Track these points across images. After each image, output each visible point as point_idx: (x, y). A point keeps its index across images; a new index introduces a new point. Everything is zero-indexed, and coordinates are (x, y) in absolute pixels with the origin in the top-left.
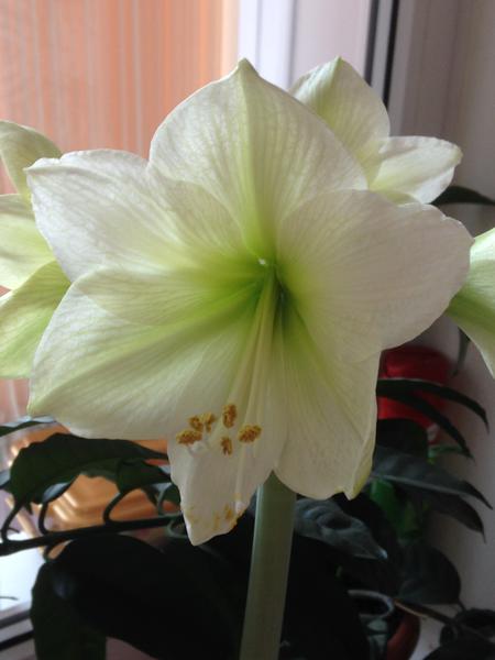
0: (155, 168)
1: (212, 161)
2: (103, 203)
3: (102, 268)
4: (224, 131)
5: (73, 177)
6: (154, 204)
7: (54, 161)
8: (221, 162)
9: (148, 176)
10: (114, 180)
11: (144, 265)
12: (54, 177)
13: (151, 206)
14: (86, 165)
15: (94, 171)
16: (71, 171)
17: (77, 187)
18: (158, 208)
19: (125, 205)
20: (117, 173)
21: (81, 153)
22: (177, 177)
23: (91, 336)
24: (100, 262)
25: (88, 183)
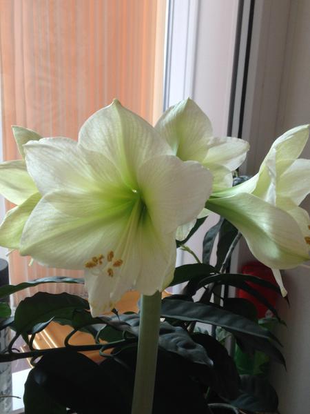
0: (80, 145)
1: (106, 142)
2: (58, 160)
3: (57, 190)
4: (111, 129)
5: (44, 149)
6: (81, 162)
7: (36, 142)
8: (110, 143)
9: (78, 149)
10: (63, 150)
11: (76, 189)
12: (36, 149)
13: (79, 162)
14: (50, 144)
15: (54, 146)
16: (43, 146)
17: (46, 153)
18: (83, 164)
19: (68, 162)
20: (64, 147)
21: (48, 138)
22: (90, 149)
23: (50, 221)
24: (56, 188)
25: (51, 152)
